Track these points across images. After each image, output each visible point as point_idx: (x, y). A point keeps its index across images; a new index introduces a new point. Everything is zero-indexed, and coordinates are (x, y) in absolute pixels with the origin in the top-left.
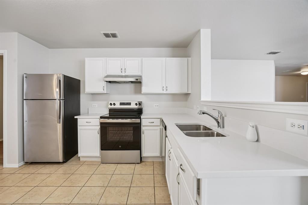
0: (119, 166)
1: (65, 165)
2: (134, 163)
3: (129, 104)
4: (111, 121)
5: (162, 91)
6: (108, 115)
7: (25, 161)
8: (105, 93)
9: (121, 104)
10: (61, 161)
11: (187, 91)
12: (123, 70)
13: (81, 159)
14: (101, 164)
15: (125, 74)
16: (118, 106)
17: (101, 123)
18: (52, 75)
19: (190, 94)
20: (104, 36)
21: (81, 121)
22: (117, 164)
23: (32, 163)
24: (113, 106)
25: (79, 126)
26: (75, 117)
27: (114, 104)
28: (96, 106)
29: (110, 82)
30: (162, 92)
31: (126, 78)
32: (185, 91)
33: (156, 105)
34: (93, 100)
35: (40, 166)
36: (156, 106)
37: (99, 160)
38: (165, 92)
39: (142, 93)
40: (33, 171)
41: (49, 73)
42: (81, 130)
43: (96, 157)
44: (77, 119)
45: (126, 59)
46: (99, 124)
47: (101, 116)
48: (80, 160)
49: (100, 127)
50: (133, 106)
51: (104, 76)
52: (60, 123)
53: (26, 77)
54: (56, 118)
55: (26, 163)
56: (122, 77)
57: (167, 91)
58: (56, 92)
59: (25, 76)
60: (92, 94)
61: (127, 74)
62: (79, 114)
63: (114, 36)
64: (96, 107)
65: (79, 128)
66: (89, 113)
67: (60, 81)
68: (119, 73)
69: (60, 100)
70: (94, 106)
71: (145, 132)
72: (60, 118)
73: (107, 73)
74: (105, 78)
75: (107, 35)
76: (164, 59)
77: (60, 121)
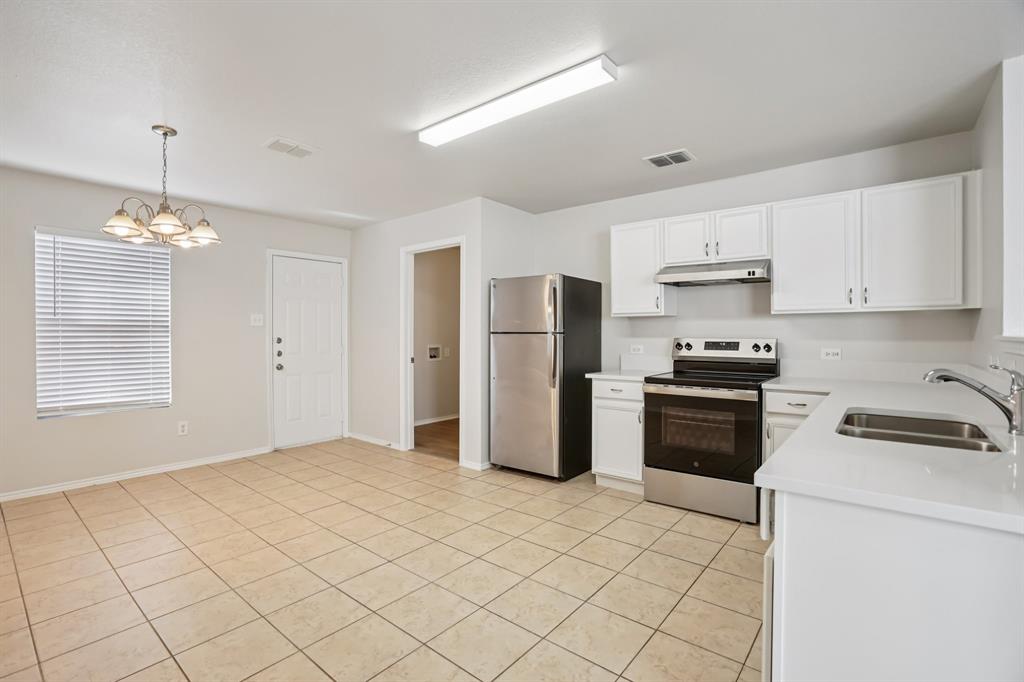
0: (691, 515)
1: (564, 486)
2: (739, 521)
3: (734, 346)
4: (673, 390)
5: (849, 305)
6: (671, 376)
7: (492, 461)
8: (663, 314)
9: (709, 346)
10: (556, 474)
11: (960, 302)
12: (712, 249)
13: (599, 481)
14: (645, 502)
15: (718, 258)
16: (699, 352)
17: (648, 396)
18: (541, 278)
19: (979, 310)
20: (653, 165)
21: (601, 385)
22: (686, 512)
23: (504, 469)
24: (684, 352)
25: (597, 398)
26: (587, 376)
27: (689, 346)
28: (639, 349)
29: (677, 284)
30: (847, 308)
31: (720, 270)
32: (954, 301)
33: (830, 351)
34: (633, 335)
35: (515, 477)
36: (828, 354)
37: (640, 491)
38: (858, 306)
39: (773, 313)
40: (505, 483)
41: (537, 274)
42: (598, 407)
43: (633, 482)
44: (590, 380)
45: (719, 214)
46: (641, 397)
47: (647, 376)
48: (595, 483)
49: (643, 405)
50: (745, 353)
51: (658, 270)
52: (554, 387)
53: (494, 286)
54: (546, 376)
55: (493, 464)
56: (709, 267)
57: (865, 305)
58: (548, 315)
59: (492, 284)
60: (629, 318)
61: (721, 258)
62: (597, 369)
63: (679, 158)
64: (641, 352)
65: (595, 402)
66: (623, 368)
67: (555, 289)
68: (702, 259)
69: (554, 333)
70: (634, 350)
71: (777, 433)
72: (554, 376)
73: (667, 261)
74: (659, 274)
75: (660, 162)
76: (853, 195)
77: (554, 383)
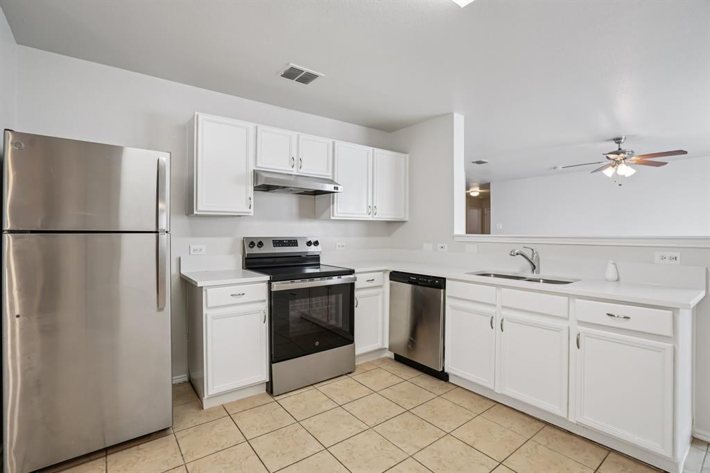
3: (293, 243)
5: (368, 216)
8: (252, 214)
9: (276, 244)
12: (296, 162)
13: (208, 404)
15: (301, 171)
19: (405, 222)
20: (281, 74)
22: (313, 387)
24: (256, 250)
26: (200, 284)
27: (261, 244)
28: (201, 250)
33: (341, 244)
34: (193, 235)
37: (261, 390)
39: (332, 218)
46: (265, 296)
48: (202, 409)
51: (250, 171)
57: (375, 216)
59: (10, 139)
63: (307, 78)
64: (203, 252)
65: (209, 313)
70: (195, 250)
73: (259, 165)
75: (290, 74)
76: (370, 150)
